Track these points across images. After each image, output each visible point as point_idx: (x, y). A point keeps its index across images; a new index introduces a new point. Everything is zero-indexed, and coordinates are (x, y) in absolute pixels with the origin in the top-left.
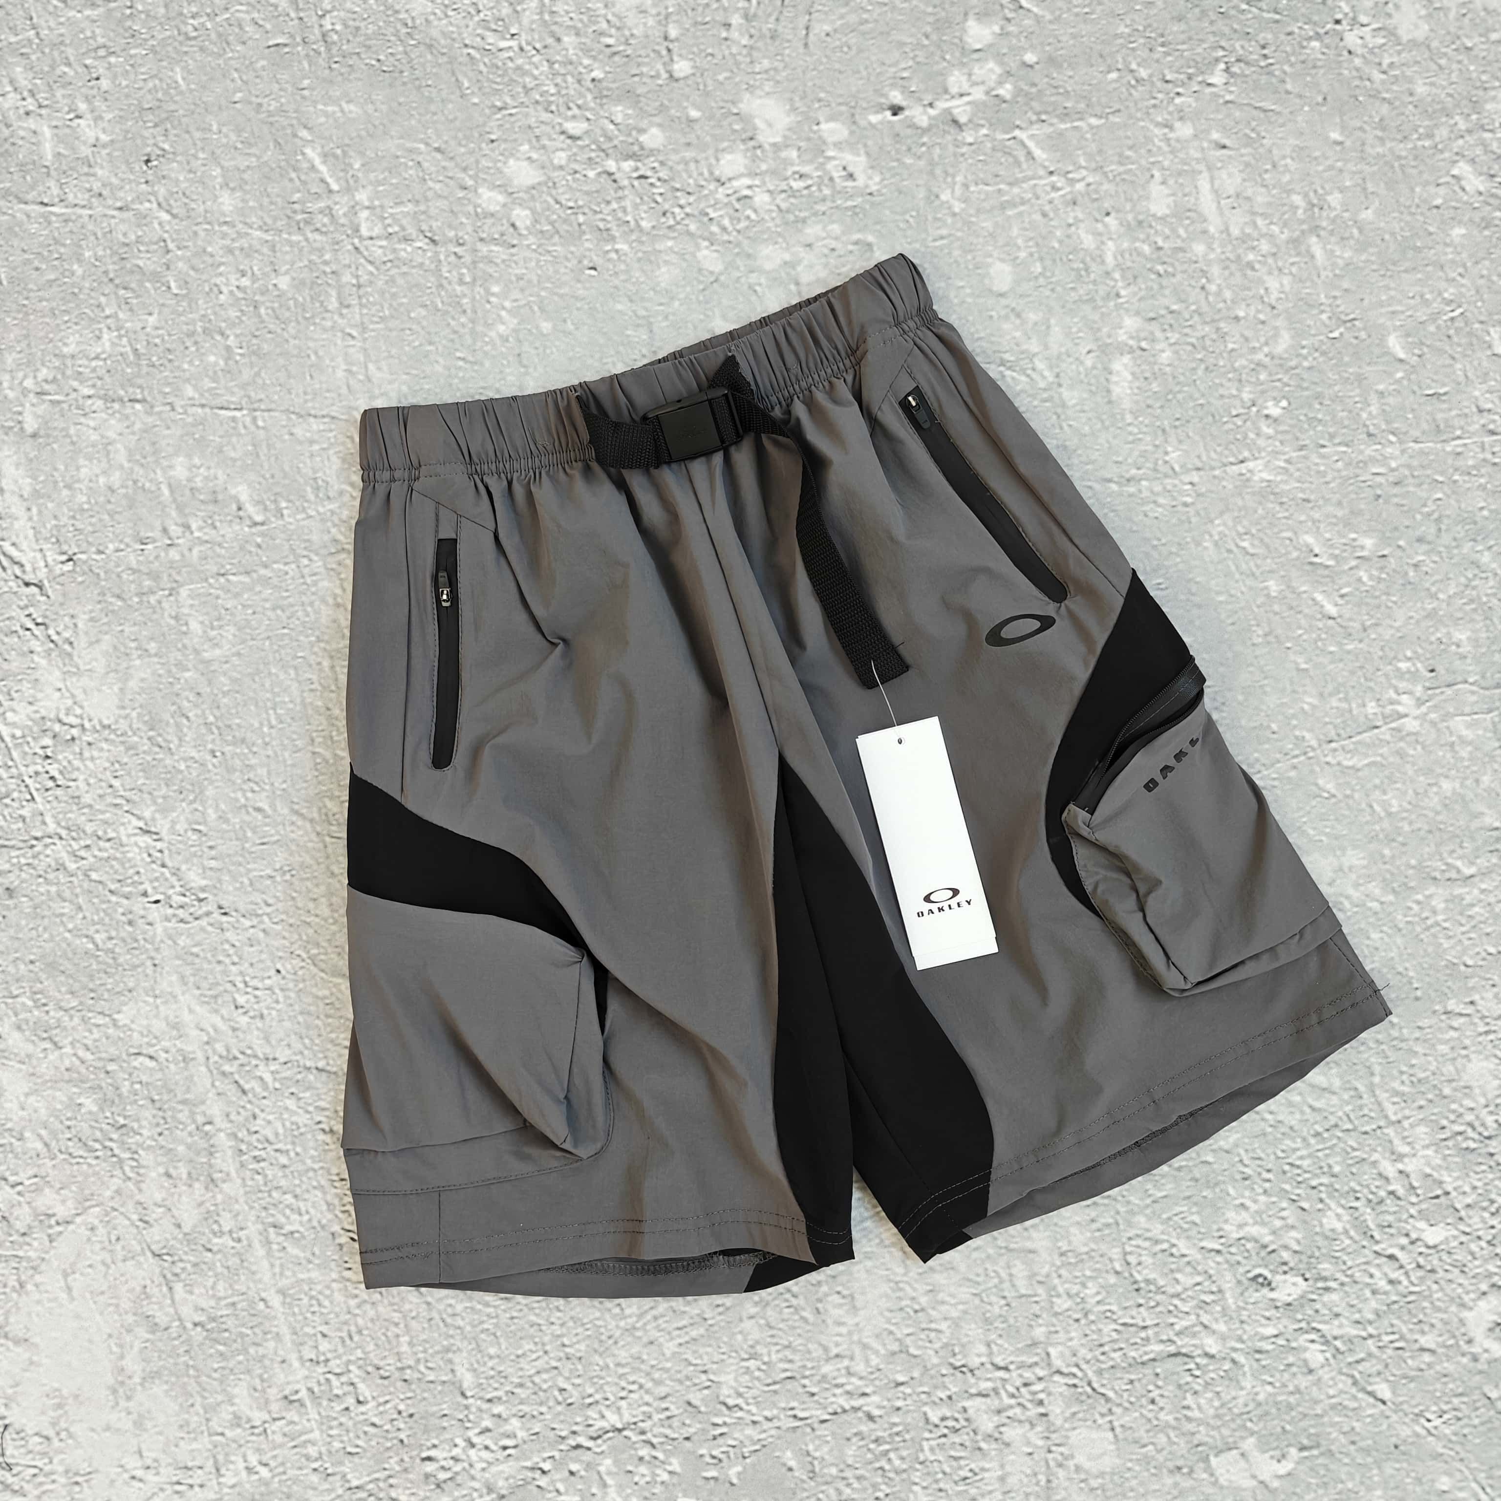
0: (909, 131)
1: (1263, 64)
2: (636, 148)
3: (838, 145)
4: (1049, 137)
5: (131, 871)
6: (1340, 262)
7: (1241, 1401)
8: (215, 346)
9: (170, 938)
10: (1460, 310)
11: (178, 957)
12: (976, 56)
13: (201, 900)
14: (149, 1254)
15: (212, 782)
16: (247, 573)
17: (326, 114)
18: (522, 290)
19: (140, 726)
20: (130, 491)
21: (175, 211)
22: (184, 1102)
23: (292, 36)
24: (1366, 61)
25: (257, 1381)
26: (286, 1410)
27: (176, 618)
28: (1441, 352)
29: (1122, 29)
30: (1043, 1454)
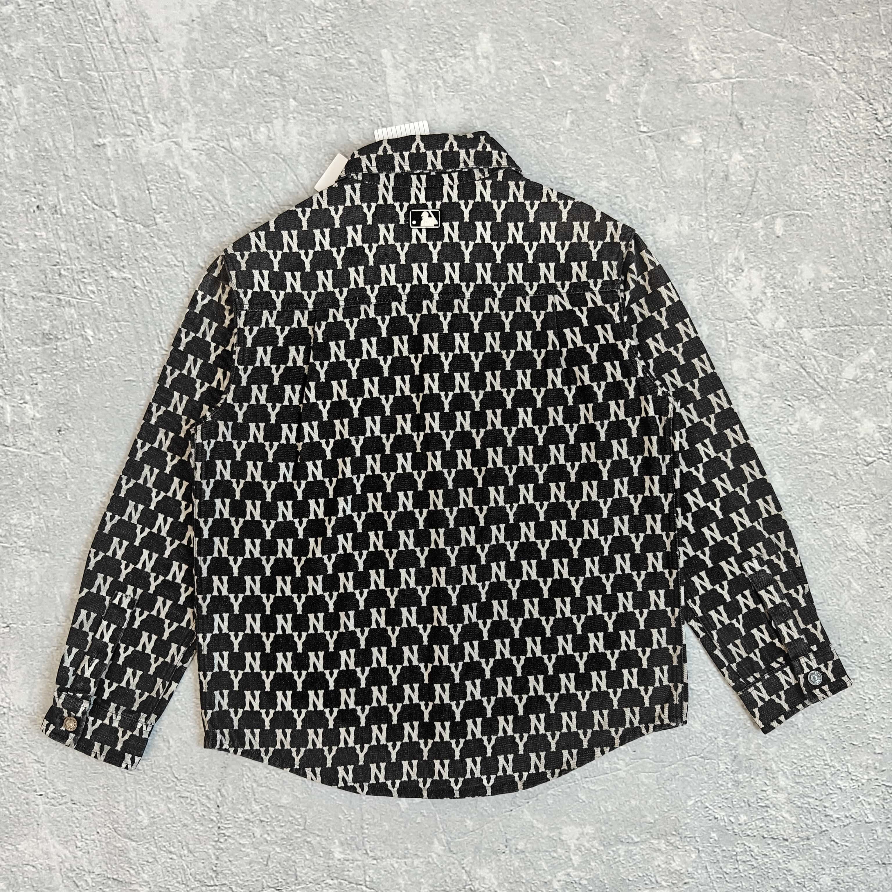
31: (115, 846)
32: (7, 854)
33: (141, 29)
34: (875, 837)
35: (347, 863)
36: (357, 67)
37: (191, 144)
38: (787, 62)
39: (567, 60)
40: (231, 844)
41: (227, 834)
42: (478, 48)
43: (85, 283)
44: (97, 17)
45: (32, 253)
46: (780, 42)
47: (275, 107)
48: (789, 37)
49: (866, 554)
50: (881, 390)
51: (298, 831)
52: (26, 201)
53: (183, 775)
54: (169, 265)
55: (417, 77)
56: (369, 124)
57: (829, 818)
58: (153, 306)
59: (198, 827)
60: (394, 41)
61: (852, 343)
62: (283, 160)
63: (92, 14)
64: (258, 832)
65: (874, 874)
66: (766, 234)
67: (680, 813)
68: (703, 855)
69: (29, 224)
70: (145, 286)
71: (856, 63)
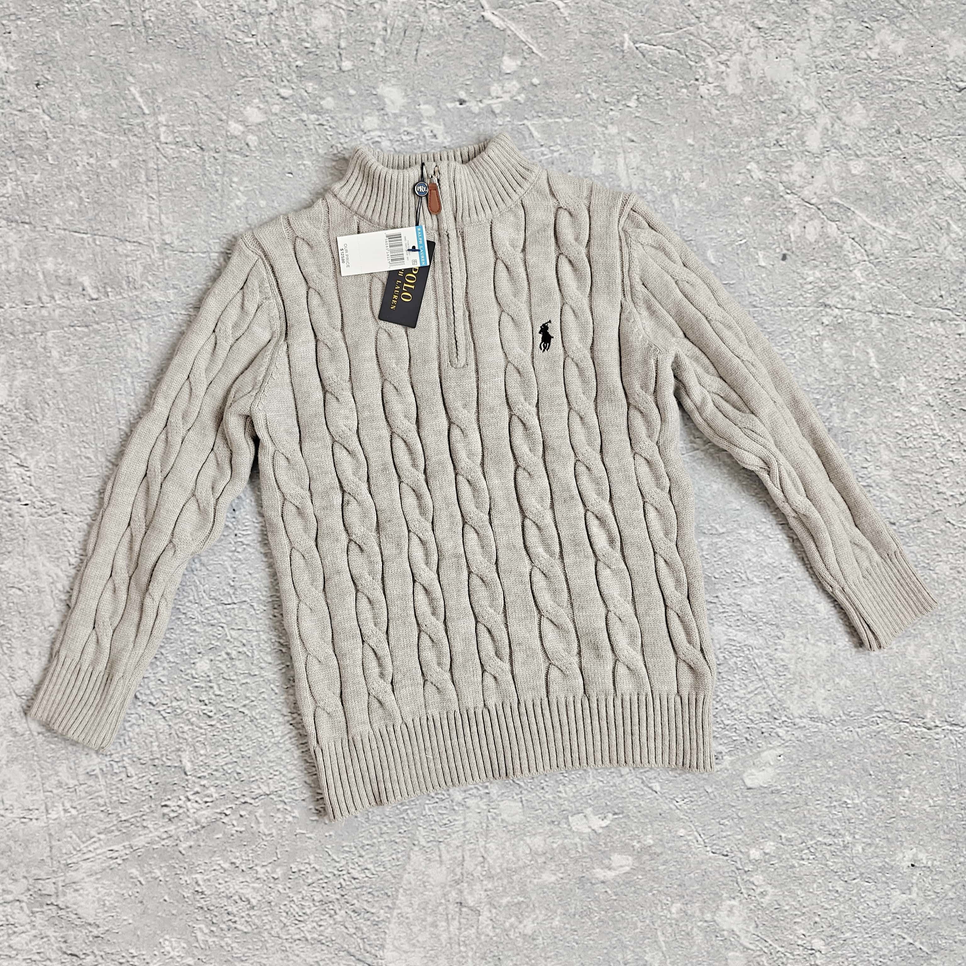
0: (468, 115)
1: (656, 98)
2: (318, 108)
3: (429, 118)
4: (542, 126)
5: (11, 487)
6: (687, 209)
7: (586, 789)
8: (73, 196)
9: (34, 525)
10: (744, 241)
11: (38, 536)
12: (506, 77)
13: (52, 505)
14: (14, 695)
15: (61, 441)
16: (87, 326)
17: (144, 69)
18: (250, 181)
19: (20, 406)
20: (20, 274)
21: (53, 115)
22: (38, 614)
23: (125, 21)
24: (710, 103)
25: (72, 764)
26: (89, 780)
27: (45, 348)
28: (732, 261)
29: (585, 71)
30: (486, 813)
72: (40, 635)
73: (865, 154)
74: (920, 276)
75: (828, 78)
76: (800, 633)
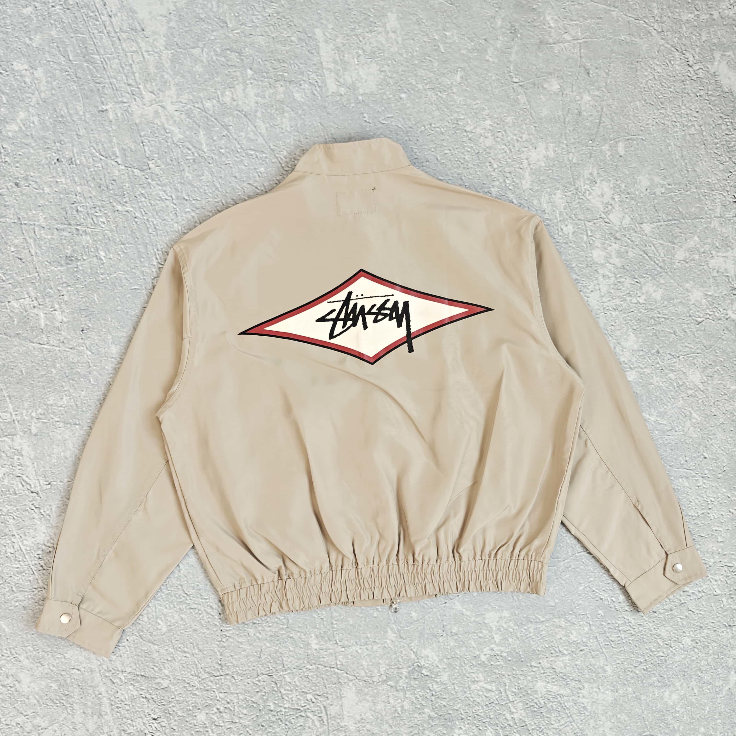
31: (142, 650)
32: (57, 661)
33: (131, 21)
34: (722, 606)
35: (322, 652)
36: (297, 43)
37: (174, 107)
38: (619, 26)
39: (455, 31)
40: (231, 642)
41: (228, 635)
42: (388, 25)
43: (97, 216)
44: (97, 14)
45: (55, 195)
46: (613, 11)
47: (236, 76)
48: (620, 7)
49: (701, 391)
50: (705, 267)
51: (283, 629)
52: (49, 155)
53: (191, 592)
54: (161, 199)
55: (343, 49)
56: (309, 86)
57: (686, 593)
58: (150, 231)
59: (205, 631)
60: (324, 22)
61: (681, 233)
62: (245, 115)
63: (93, 12)
64: (251, 631)
65: (723, 634)
66: (612, 155)
67: (574, 596)
68: (593, 628)
69: (52, 173)
70: (143, 216)
71: (670, 24)
72: (93, 700)
73: (636, 367)
74: (672, 448)
75: (611, 317)
76: (595, 686)
